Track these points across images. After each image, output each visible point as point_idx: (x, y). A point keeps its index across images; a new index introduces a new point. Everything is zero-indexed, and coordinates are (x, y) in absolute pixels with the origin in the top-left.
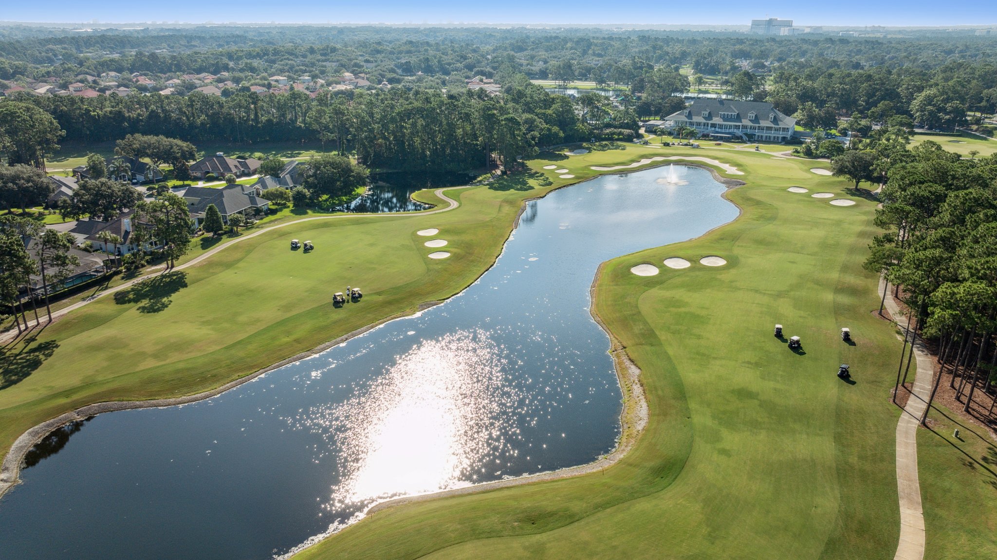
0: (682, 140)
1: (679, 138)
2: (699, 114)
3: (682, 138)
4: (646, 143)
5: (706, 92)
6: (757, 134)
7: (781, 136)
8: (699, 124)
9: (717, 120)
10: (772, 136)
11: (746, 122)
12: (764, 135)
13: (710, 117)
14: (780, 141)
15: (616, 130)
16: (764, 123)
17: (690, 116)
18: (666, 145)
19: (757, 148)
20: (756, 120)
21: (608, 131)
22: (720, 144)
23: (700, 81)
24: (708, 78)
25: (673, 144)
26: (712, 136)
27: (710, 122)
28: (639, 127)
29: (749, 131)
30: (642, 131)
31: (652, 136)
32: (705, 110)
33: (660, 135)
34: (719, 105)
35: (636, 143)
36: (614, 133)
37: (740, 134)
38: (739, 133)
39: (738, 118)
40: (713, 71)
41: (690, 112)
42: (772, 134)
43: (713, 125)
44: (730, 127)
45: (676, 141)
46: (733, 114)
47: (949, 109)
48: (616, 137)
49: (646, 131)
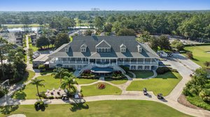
2: (78, 50)
5: (83, 26)
6: (131, 65)
7: (151, 66)
8: (79, 60)
9: (95, 55)
11: (120, 55)
12: (137, 65)
13: (88, 51)
14: (150, 69)
16: (135, 56)
17: (70, 52)
22: (103, 87)
23: (80, 22)
24: (83, 21)
26: (93, 73)
27: (89, 58)
29: (125, 64)
31: (37, 75)
34: (94, 40)
37: (119, 69)
39: (113, 52)
40: (85, 19)
41: (70, 48)
42: (144, 64)
43: (92, 61)
44: (107, 61)
46: (108, 48)
47: (207, 30)
49: (34, 68)
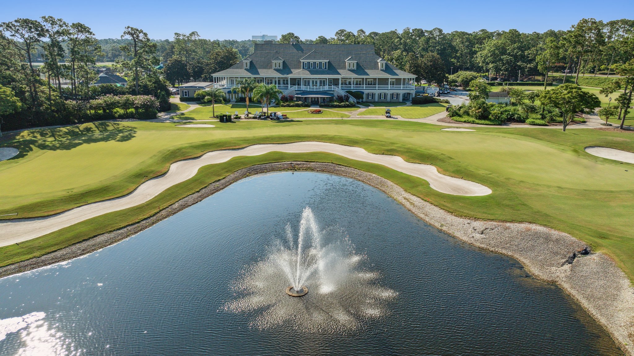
0: (250, 110)
1: (245, 106)
3: (250, 107)
4: (187, 120)
6: (366, 92)
7: (401, 92)
8: (271, 81)
9: (298, 73)
10: (389, 92)
12: (377, 92)
13: (286, 68)
14: (401, 99)
15: (117, 98)
16: (373, 74)
17: (253, 69)
18: (225, 119)
19: (388, 112)
20: (359, 69)
21: (100, 101)
22: (319, 112)
25: (237, 118)
26: (300, 99)
28: (169, 94)
29: (353, 88)
30: (175, 100)
31: (194, 107)
32: (277, 58)
33: (209, 102)
35: (162, 121)
36: (114, 105)
38: (339, 91)
39: (331, 68)
41: (251, 63)
42: (389, 90)
43: (296, 82)
44: (323, 83)
45: (241, 112)
48: (121, 111)
49: (182, 100)
